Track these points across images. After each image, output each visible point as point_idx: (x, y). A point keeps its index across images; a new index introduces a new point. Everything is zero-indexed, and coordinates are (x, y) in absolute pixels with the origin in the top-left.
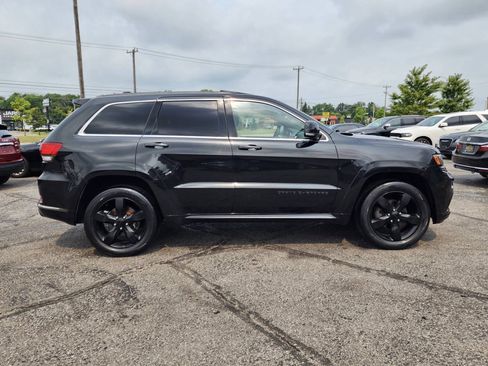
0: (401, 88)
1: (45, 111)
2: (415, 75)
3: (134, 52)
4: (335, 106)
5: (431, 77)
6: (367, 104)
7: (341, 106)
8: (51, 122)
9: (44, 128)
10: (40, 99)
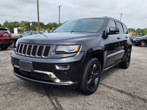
1: (31, 27)
4: (136, 30)
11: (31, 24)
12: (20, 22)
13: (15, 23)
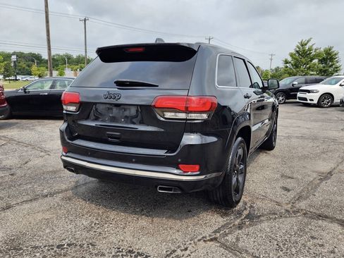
0: (291, 55)
1: (12, 65)
2: (302, 46)
3: (85, 20)
5: (314, 47)
8: (18, 74)
9: (13, 78)
10: (9, 56)
11: (14, 58)
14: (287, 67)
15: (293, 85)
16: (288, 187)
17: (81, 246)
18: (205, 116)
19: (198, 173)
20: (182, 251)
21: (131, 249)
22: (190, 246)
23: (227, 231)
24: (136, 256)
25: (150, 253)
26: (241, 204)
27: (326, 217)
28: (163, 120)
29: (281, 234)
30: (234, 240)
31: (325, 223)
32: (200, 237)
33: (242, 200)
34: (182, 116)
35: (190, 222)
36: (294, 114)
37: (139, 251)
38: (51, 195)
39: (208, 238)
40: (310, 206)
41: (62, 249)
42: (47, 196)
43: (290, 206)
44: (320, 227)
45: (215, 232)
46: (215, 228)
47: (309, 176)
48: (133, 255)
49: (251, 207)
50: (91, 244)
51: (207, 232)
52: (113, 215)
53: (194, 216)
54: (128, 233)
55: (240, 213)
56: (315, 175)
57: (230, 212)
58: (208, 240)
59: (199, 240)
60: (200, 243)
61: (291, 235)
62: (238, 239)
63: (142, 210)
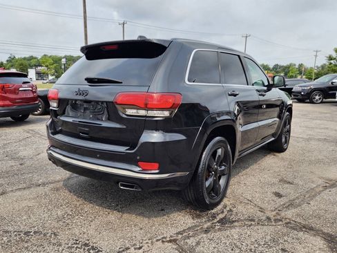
0: (336, 51)
1: (63, 67)
3: (124, 24)
4: (271, 67)
6: (297, 65)
7: (276, 67)
10: (60, 59)
11: (64, 61)
12: (39, 57)
13: (30, 60)
14: (331, 64)
15: (332, 83)
16: (282, 193)
17: (45, 235)
18: (167, 114)
19: (157, 171)
20: (135, 249)
21: (88, 242)
22: (146, 245)
23: (191, 233)
24: (89, 250)
25: (104, 249)
26: (220, 207)
27: (311, 229)
28: (125, 117)
29: (249, 243)
30: (194, 244)
31: (306, 236)
32: (159, 238)
33: (222, 203)
34: (142, 113)
35: (158, 220)
36: (328, 115)
37: (95, 245)
38: (44, 184)
39: (168, 239)
40: (298, 215)
41: (28, 236)
42: (39, 185)
43: (274, 213)
44: (298, 239)
45: (178, 234)
46: (180, 229)
47: (313, 182)
48: (87, 248)
49: (231, 210)
50: (54, 233)
51: (170, 232)
52: (88, 207)
53: (165, 215)
54: (93, 226)
55: (214, 217)
56: (320, 182)
57: (204, 214)
58: (167, 241)
59: (157, 240)
60: (158, 243)
61: (259, 245)
62: (198, 243)
63: (117, 205)
